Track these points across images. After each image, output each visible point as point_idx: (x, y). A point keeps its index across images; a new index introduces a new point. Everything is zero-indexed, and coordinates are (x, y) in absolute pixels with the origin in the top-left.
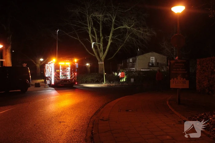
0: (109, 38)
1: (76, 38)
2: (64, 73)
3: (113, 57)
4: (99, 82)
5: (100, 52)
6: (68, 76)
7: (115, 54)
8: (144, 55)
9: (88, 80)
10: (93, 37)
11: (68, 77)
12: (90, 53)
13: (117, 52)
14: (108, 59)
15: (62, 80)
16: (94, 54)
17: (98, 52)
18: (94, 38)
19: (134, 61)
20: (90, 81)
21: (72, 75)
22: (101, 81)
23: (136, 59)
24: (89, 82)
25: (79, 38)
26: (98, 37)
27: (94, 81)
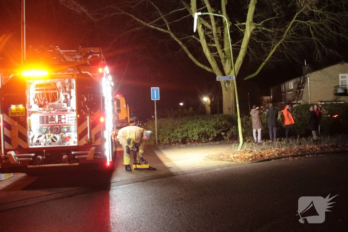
0: (245, 26)
1: (162, 30)
2: (53, 119)
3: (257, 73)
4: (223, 139)
5: (225, 61)
6: (69, 131)
7: (264, 64)
8: (325, 69)
9: (190, 136)
10: (206, 24)
11: (67, 135)
12: (199, 64)
13: (267, 59)
14: (245, 79)
15: (38, 151)
16: (210, 66)
17: (220, 59)
18: (209, 26)
19: (300, 86)
20: (196, 138)
21: (82, 128)
22: (229, 135)
23: (305, 81)
24: (194, 141)
25: (170, 28)
26: (217, 26)
27: (208, 137)
